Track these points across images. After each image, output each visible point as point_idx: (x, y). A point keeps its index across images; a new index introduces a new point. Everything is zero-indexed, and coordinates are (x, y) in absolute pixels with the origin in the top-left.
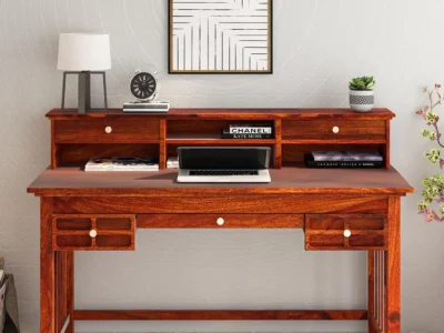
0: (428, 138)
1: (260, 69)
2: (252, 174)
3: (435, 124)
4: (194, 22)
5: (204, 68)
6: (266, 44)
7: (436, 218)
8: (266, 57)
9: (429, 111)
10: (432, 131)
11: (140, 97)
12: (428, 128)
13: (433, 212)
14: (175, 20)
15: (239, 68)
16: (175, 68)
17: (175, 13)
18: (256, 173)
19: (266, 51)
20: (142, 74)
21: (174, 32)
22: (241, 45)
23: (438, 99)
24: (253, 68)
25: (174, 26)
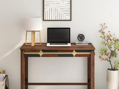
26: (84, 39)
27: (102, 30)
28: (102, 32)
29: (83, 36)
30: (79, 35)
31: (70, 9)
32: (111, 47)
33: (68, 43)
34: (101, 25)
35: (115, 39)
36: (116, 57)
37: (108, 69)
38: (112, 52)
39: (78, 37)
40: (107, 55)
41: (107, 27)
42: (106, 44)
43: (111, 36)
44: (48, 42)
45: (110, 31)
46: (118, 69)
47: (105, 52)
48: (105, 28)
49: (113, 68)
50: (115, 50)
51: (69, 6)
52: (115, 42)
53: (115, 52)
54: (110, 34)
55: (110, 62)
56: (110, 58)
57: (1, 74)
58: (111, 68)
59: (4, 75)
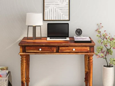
0: (98, 37)
1: (67, 19)
2: (65, 38)
3: (100, 33)
4: (50, 8)
5: (52, 19)
6: (68, 13)
7: (100, 57)
8: (68, 16)
9: (98, 30)
10: (99, 35)
11: (78, 35)
12: (98, 34)
13: (99, 56)
14: (45, 7)
15: (61, 19)
16: (45, 19)
17: (45, 5)
18: (66, 38)
19: (68, 15)
20: (78, 29)
21: (45, 10)
22: (62, 14)
23: (101, 27)
24: (65, 19)
25: (45, 9)
26: (82, 33)
27: (98, 29)
28: (99, 31)
29: (81, 30)
30: (77, 30)
31: (68, 10)
32: (107, 46)
33: (67, 38)
34: (98, 25)
35: (110, 38)
36: (111, 54)
37: (104, 66)
38: (108, 50)
39: (76, 31)
40: (103, 53)
41: (103, 27)
42: (102, 43)
43: (107, 35)
44: (48, 37)
45: (105, 31)
46: (113, 65)
47: (101, 50)
48: (101, 28)
49: (109, 65)
50: (111, 48)
51: (68, 7)
52: (111, 40)
53: (111, 49)
54: (106, 34)
55: (106, 59)
56: (106, 55)
57: (4, 71)
58: (106, 65)
59: (7, 71)
